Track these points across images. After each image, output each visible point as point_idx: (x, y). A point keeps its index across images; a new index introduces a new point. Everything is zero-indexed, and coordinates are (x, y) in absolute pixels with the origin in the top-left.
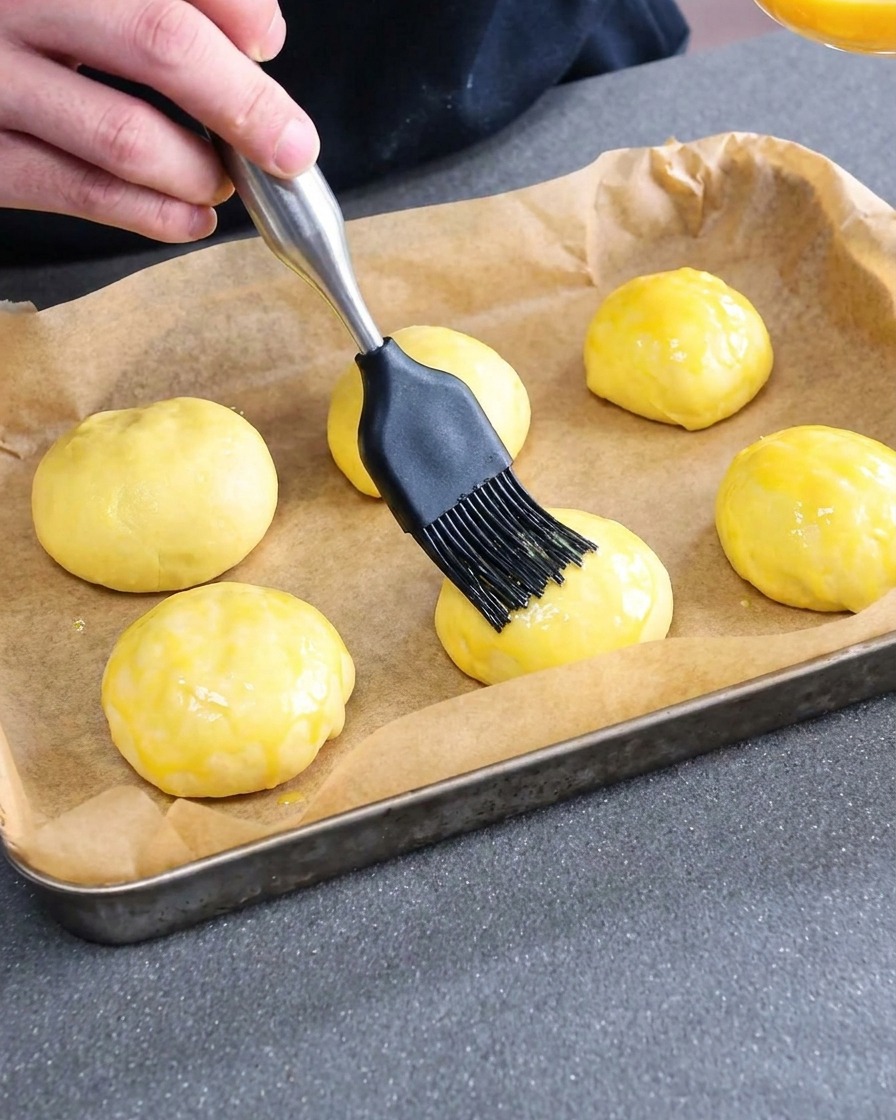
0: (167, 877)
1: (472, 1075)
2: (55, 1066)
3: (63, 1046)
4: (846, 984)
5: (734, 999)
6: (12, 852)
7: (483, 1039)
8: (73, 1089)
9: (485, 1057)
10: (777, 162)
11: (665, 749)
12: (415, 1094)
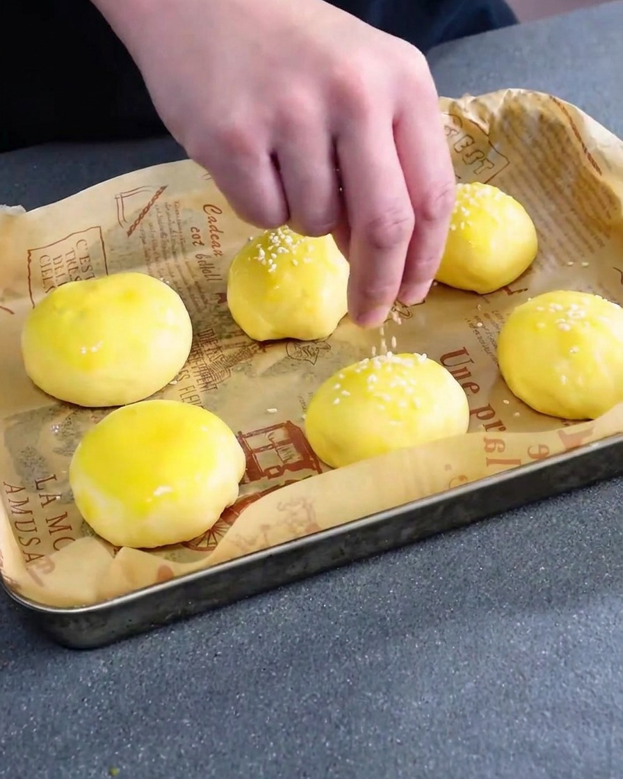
0: (117, 601)
1: (328, 739)
2: (39, 733)
3: (44, 719)
4: (589, 676)
5: (511, 686)
6: (8, 585)
7: (336, 714)
8: (51, 749)
9: (337, 727)
10: (540, 108)
11: (462, 514)
12: (289, 752)
